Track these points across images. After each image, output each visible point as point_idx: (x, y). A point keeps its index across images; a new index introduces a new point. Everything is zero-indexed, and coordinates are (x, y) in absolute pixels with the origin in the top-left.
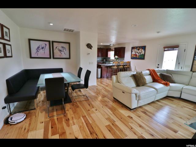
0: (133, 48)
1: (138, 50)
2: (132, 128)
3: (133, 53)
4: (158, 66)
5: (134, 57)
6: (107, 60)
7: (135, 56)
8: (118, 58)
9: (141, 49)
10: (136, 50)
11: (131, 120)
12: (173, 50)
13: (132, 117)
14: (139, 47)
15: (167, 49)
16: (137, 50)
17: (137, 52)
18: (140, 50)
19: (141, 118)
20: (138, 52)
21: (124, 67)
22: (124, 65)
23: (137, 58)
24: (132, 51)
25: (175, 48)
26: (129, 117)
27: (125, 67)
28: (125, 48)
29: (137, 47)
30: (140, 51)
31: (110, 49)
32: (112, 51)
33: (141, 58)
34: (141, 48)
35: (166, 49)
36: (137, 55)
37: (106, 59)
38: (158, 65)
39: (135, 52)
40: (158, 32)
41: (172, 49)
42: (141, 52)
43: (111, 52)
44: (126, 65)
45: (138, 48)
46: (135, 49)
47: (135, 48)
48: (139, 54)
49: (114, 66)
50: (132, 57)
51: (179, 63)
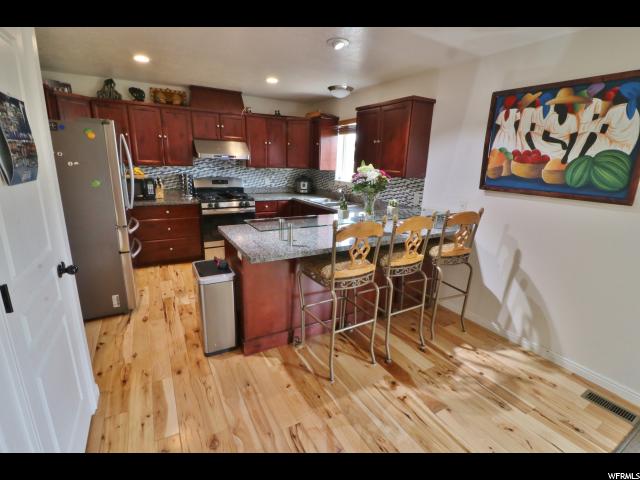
0: (505, 100)
1: (563, 111)
3: (508, 140)
5: (513, 177)
6: (319, 185)
7: (519, 169)
8: (379, 186)
9: (598, 104)
10: (531, 115)
14: (577, 86)
16: (553, 116)
17: (547, 137)
18: (587, 114)
20: (561, 132)
21: (428, 258)
22: (434, 241)
23: (539, 180)
24: (493, 129)
27: (434, 251)
28: (434, 101)
29: (551, 89)
30: (584, 121)
31: (335, 120)
32: (345, 130)
33: (589, 185)
34: (601, 95)
36: (545, 160)
37: (310, 181)
39: (525, 128)
42: (596, 127)
43: (340, 137)
44: (447, 240)
45: (562, 96)
46: (529, 111)
47: (530, 97)
48: (568, 148)
49: (344, 256)
50: (490, 174)
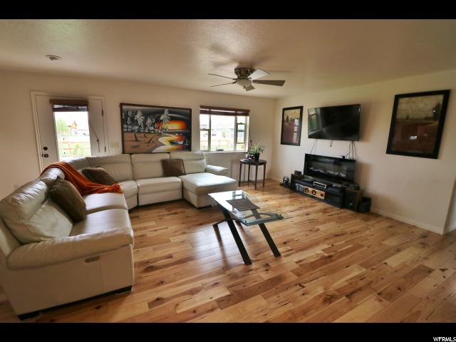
2: (195, 312)
4: (45, 152)
11: (168, 303)
12: (78, 110)
13: (158, 299)
15: (61, 106)
19: (167, 283)
25: (81, 105)
26: (151, 304)
35: (56, 106)
38: (45, 149)
40: (53, 58)
41: (75, 107)
51: (98, 141)
